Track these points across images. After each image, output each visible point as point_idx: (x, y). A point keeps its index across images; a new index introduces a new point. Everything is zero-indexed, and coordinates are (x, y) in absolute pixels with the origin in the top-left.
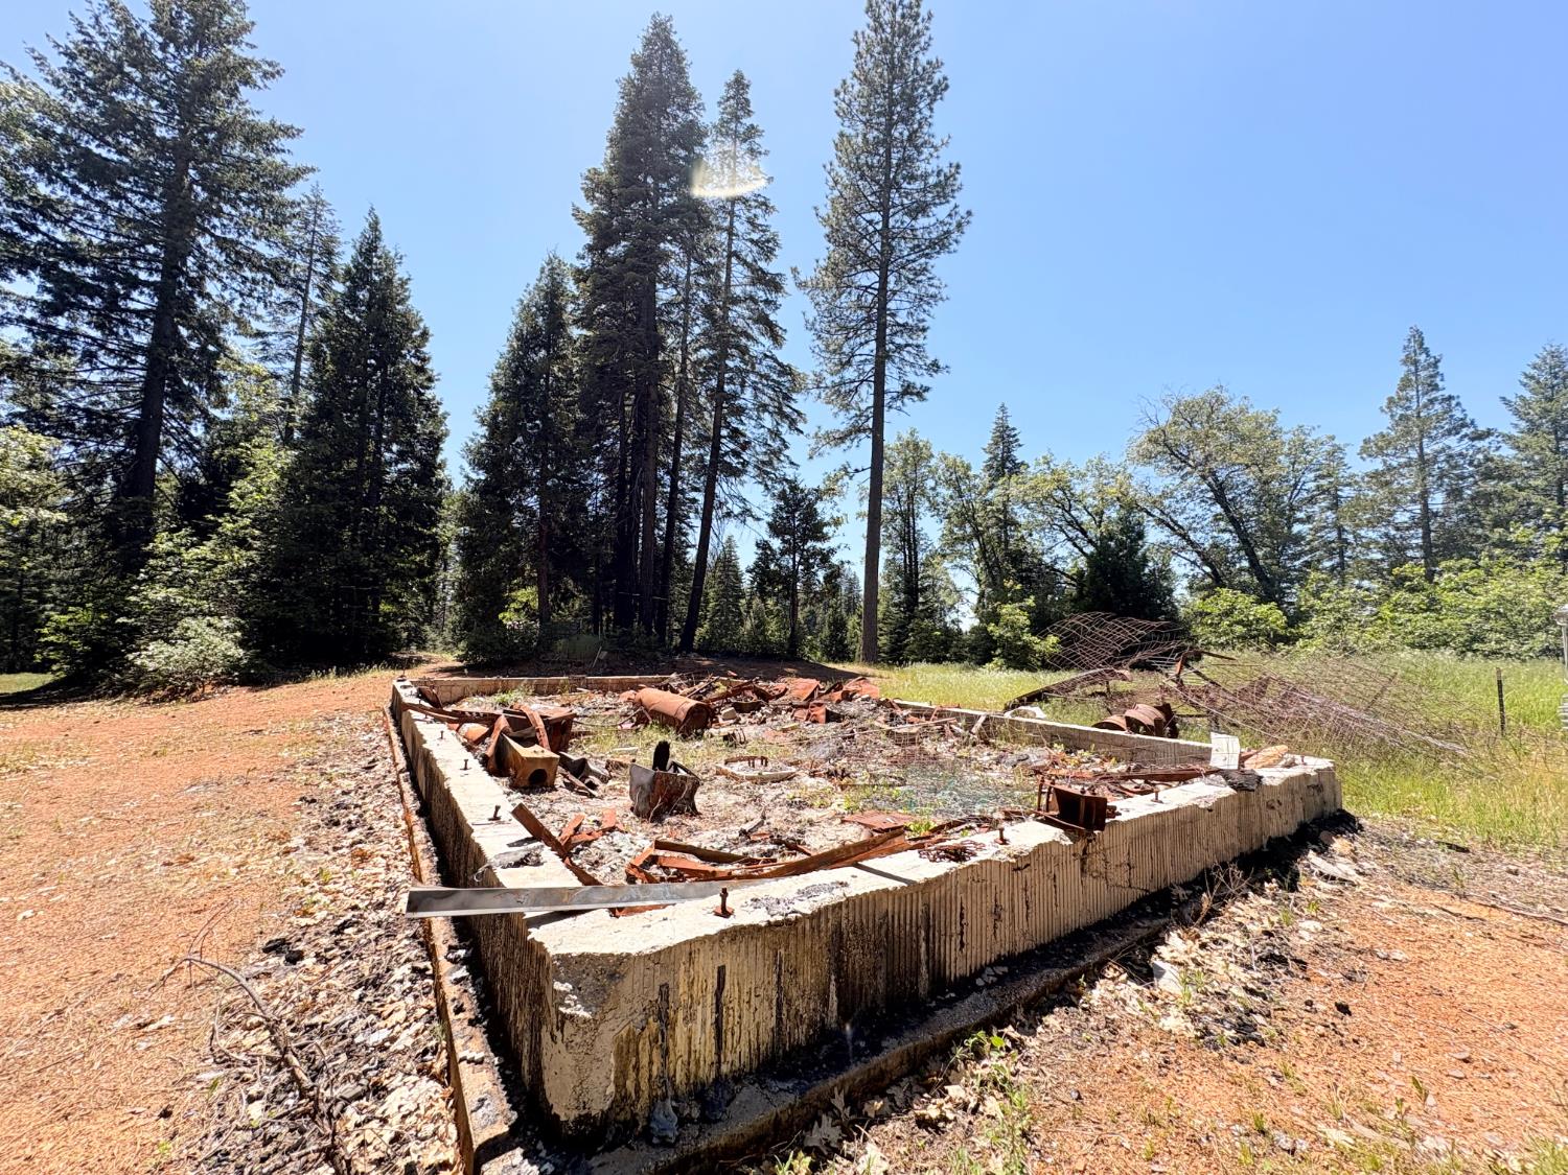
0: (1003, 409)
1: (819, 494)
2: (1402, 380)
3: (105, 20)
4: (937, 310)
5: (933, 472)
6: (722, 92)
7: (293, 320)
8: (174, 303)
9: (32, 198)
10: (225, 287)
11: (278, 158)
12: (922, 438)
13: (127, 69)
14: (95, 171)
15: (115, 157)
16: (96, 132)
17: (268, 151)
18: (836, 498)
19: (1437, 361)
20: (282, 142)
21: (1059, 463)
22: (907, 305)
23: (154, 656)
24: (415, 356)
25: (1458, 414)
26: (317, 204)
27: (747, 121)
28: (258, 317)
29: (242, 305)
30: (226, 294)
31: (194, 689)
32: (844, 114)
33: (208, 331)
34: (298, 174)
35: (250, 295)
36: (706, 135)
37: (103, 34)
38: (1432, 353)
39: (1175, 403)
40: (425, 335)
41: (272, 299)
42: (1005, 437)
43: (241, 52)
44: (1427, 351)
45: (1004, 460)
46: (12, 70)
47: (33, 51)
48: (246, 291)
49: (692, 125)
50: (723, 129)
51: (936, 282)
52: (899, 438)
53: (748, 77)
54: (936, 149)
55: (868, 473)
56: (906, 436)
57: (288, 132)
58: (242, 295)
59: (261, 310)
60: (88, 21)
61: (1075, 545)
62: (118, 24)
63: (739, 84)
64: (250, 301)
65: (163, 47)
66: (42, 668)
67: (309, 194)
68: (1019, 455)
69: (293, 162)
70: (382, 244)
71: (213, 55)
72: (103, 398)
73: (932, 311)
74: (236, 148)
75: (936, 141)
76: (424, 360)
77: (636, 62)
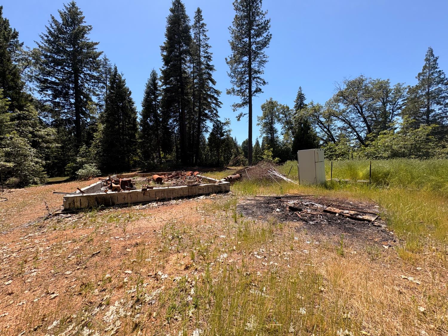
0: (300, 88)
1: (225, 124)
2: (424, 67)
3: (53, 25)
4: (266, 65)
5: (278, 110)
6: (194, 15)
7: (104, 90)
8: (78, 91)
9: (46, 72)
10: (89, 85)
11: (95, 50)
12: (274, 100)
13: (59, 36)
14: (57, 63)
15: (61, 58)
16: (56, 53)
17: (92, 49)
18: (229, 125)
19: (437, 58)
20: (95, 47)
21: (315, 104)
22: (257, 65)
23: (80, 172)
24: (128, 98)
25: (442, 76)
26: (106, 60)
27: (201, 22)
28: (97, 91)
29: (93, 89)
30: (89, 87)
31: (88, 178)
32: (237, 9)
33: (87, 97)
34: (100, 54)
35: (94, 86)
36: (190, 28)
37: (53, 28)
38: (435, 56)
39: (347, 82)
40: (130, 93)
41: (99, 86)
42: (301, 97)
43: (83, 24)
44: (433, 55)
45: (301, 104)
46: (37, 43)
47: (40, 36)
48: (93, 85)
49: (187, 26)
50: (195, 26)
51: (265, 56)
52: (267, 101)
53: (201, 9)
54: (264, 15)
55: (248, 115)
56: (269, 100)
57: (96, 44)
58: (92, 86)
59: (97, 89)
60: (49, 26)
61: (321, 128)
62: (56, 25)
63: (199, 11)
64: (94, 87)
65: (66, 28)
66: (67, 175)
67: (103, 58)
68: (305, 102)
69: (98, 51)
70: (118, 72)
71: (77, 27)
72: (68, 115)
73: (264, 66)
74: (85, 51)
75: (264, 13)
76: (131, 99)
77: (172, 11)
